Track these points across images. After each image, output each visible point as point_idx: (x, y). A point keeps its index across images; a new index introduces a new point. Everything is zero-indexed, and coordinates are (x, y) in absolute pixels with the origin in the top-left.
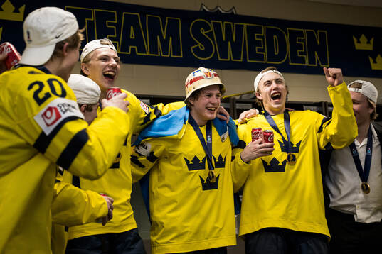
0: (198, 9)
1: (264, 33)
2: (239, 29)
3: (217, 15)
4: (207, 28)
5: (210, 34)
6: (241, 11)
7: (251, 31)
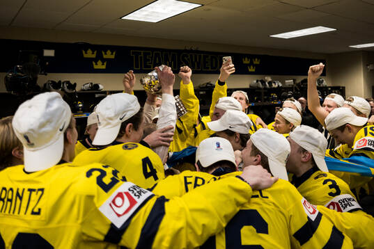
0: (183, 48)
1: (210, 57)
2: (200, 56)
3: (191, 51)
4: (187, 57)
5: (188, 59)
6: (200, 49)
7: (205, 57)
